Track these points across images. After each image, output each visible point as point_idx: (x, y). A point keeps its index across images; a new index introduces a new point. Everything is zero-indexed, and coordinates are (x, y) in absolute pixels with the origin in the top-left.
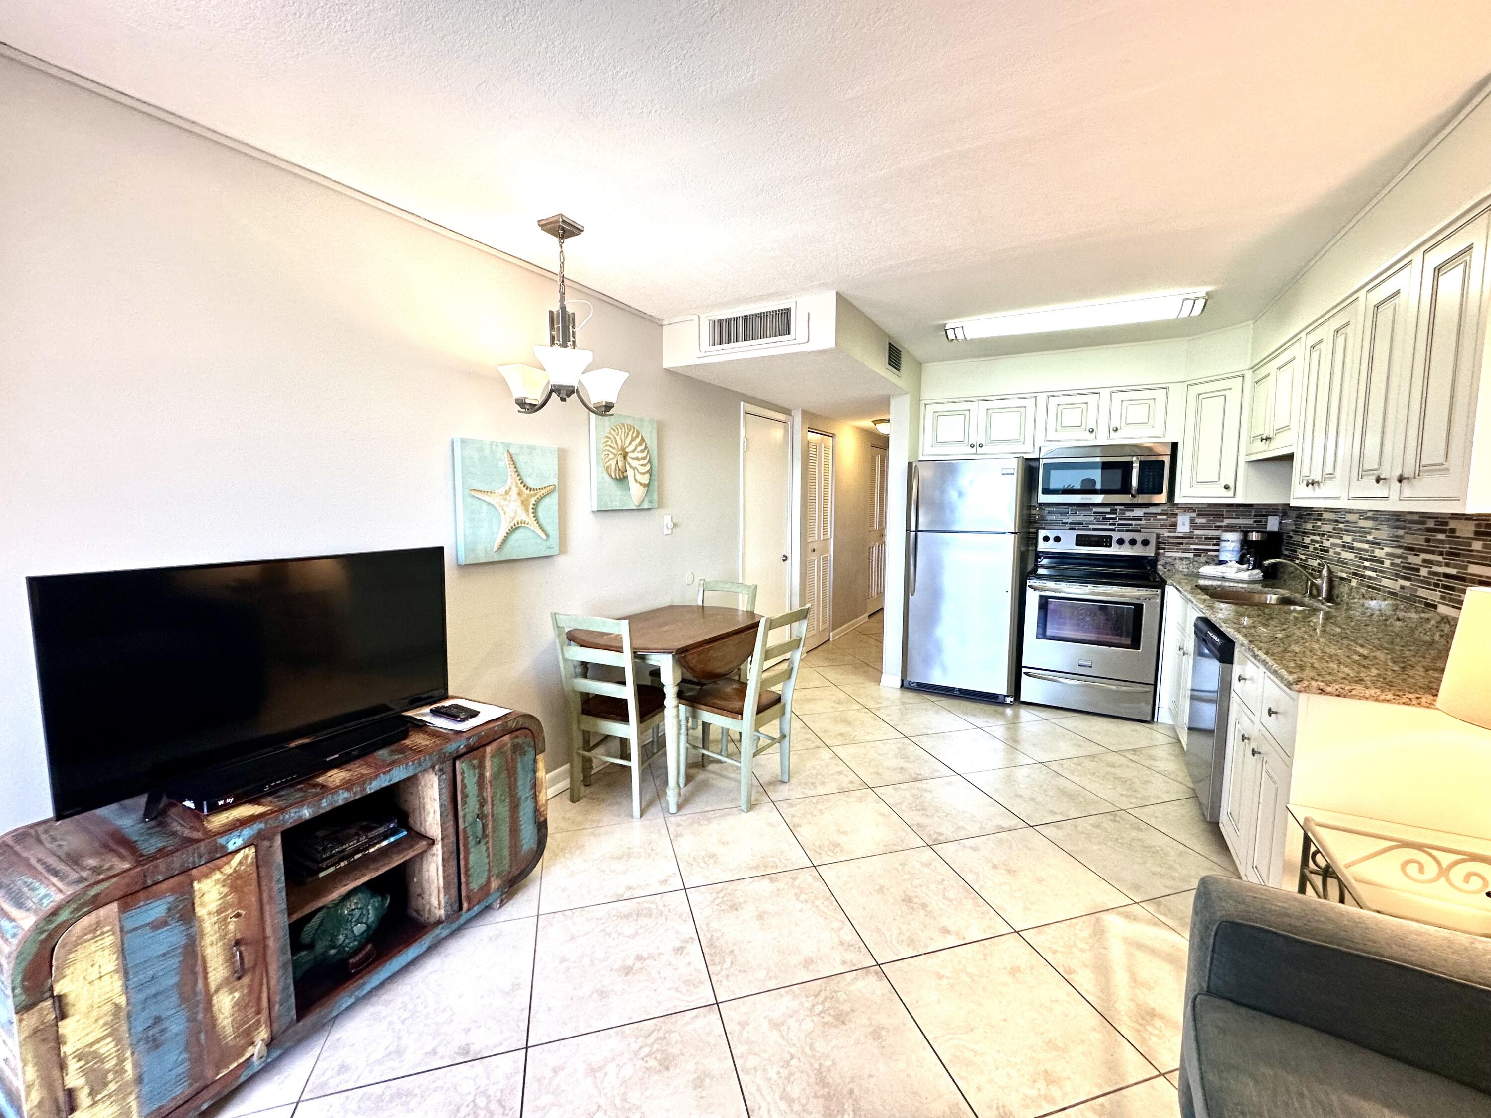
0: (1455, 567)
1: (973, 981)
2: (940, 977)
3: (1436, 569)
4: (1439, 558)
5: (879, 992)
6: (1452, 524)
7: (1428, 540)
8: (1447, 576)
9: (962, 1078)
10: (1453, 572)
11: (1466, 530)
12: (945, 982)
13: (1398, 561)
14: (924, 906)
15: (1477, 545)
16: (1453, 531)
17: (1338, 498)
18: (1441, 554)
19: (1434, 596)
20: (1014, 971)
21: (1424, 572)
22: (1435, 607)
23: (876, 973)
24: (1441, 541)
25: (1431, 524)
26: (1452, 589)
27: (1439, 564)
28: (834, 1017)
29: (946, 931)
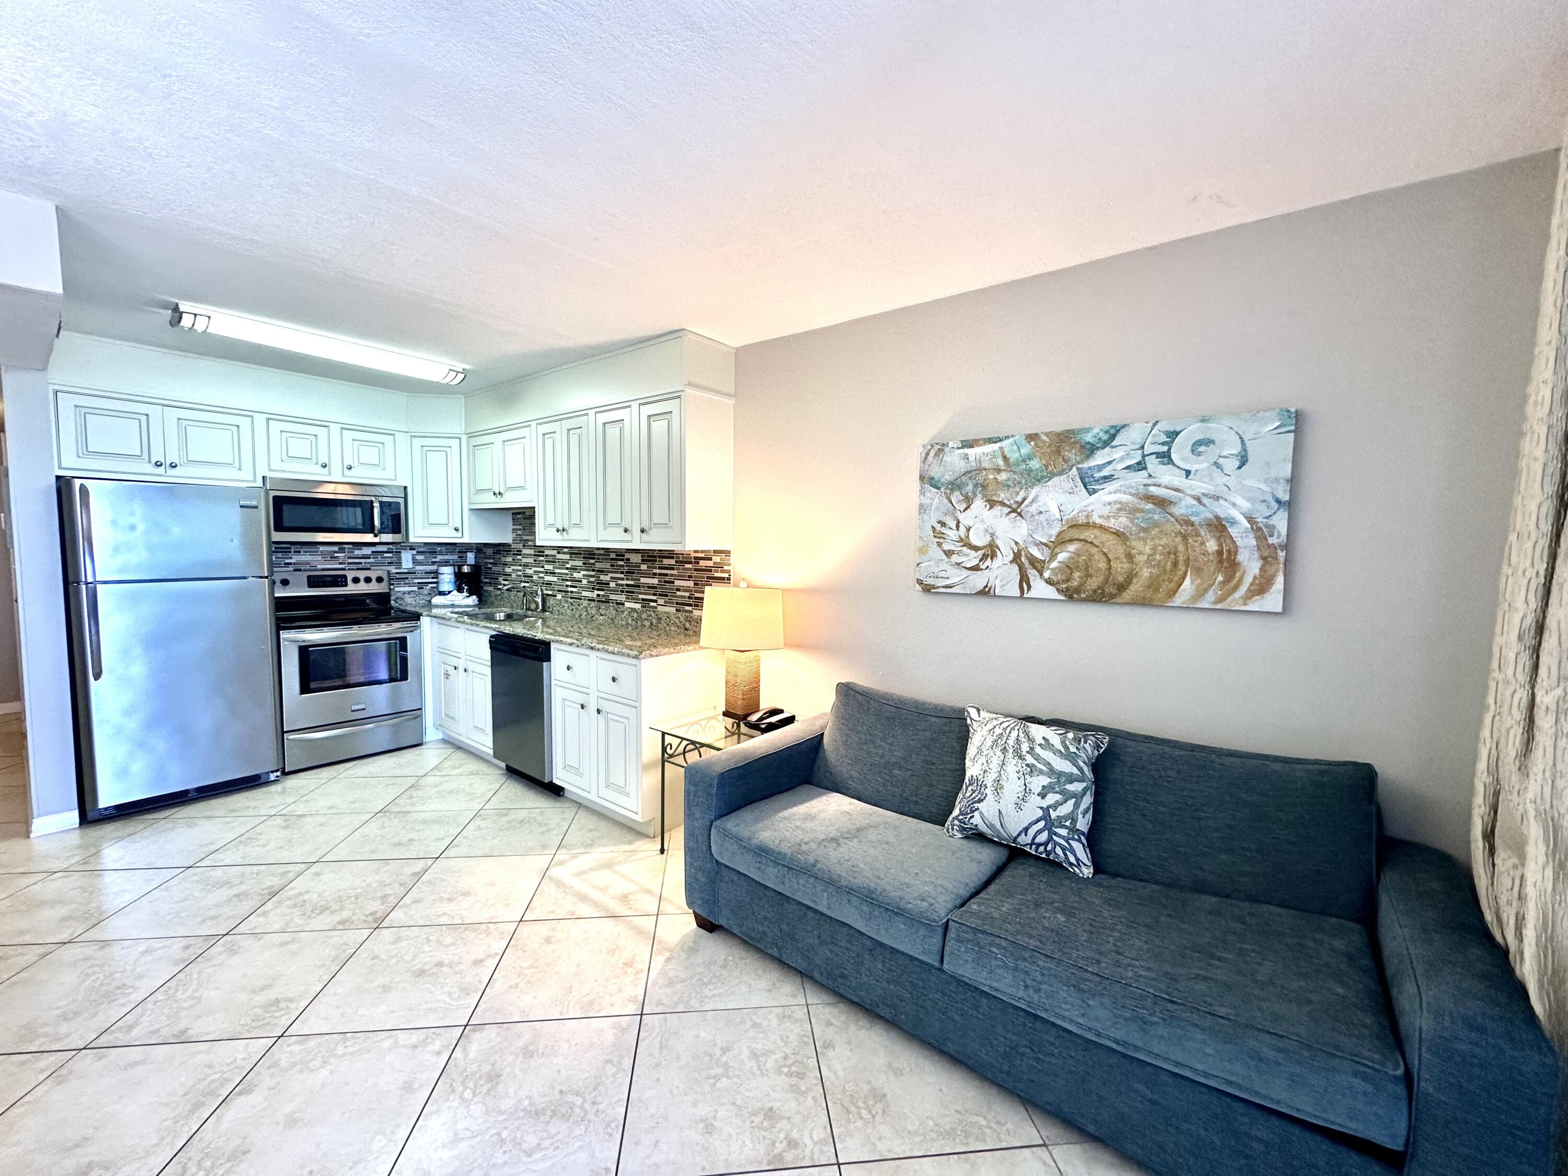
0: (632, 580)
1: (536, 967)
2: (516, 986)
3: (620, 582)
4: (622, 576)
5: (493, 1035)
6: (627, 556)
7: (612, 566)
8: (627, 585)
9: (598, 1012)
10: (632, 583)
11: (636, 559)
12: (522, 985)
13: (592, 579)
14: (440, 964)
15: (644, 567)
16: (628, 559)
17: (588, 541)
18: (622, 573)
19: (622, 598)
20: (548, 940)
21: (612, 585)
22: (623, 604)
23: (474, 1030)
24: (623, 566)
25: (613, 556)
26: (633, 592)
27: (622, 579)
28: (487, 1082)
29: (479, 962)
